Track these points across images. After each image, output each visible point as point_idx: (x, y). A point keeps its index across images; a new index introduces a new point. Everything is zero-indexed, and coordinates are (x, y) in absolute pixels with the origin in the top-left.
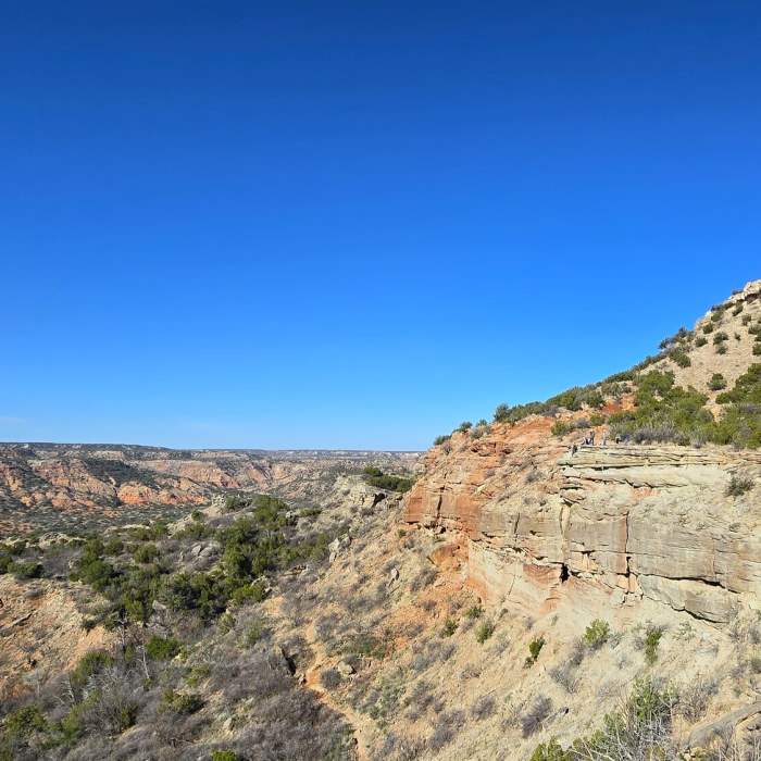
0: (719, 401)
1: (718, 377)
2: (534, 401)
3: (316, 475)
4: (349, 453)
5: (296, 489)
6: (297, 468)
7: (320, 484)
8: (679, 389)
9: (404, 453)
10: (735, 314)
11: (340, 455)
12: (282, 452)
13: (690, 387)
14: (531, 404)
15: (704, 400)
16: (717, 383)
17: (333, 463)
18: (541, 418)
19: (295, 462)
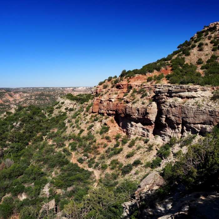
0: (201, 69)
1: (200, 59)
2: (135, 69)
3: (33, 98)
4: (45, 88)
5: (25, 103)
6: (25, 95)
7: (35, 101)
8: (187, 64)
9: (67, 88)
10: (205, 35)
11: (41, 89)
12: (18, 89)
13: (191, 64)
14: (134, 70)
15: (196, 68)
16: (200, 62)
17: (39, 93)
18: (141, 75)
19: (24, 92)
